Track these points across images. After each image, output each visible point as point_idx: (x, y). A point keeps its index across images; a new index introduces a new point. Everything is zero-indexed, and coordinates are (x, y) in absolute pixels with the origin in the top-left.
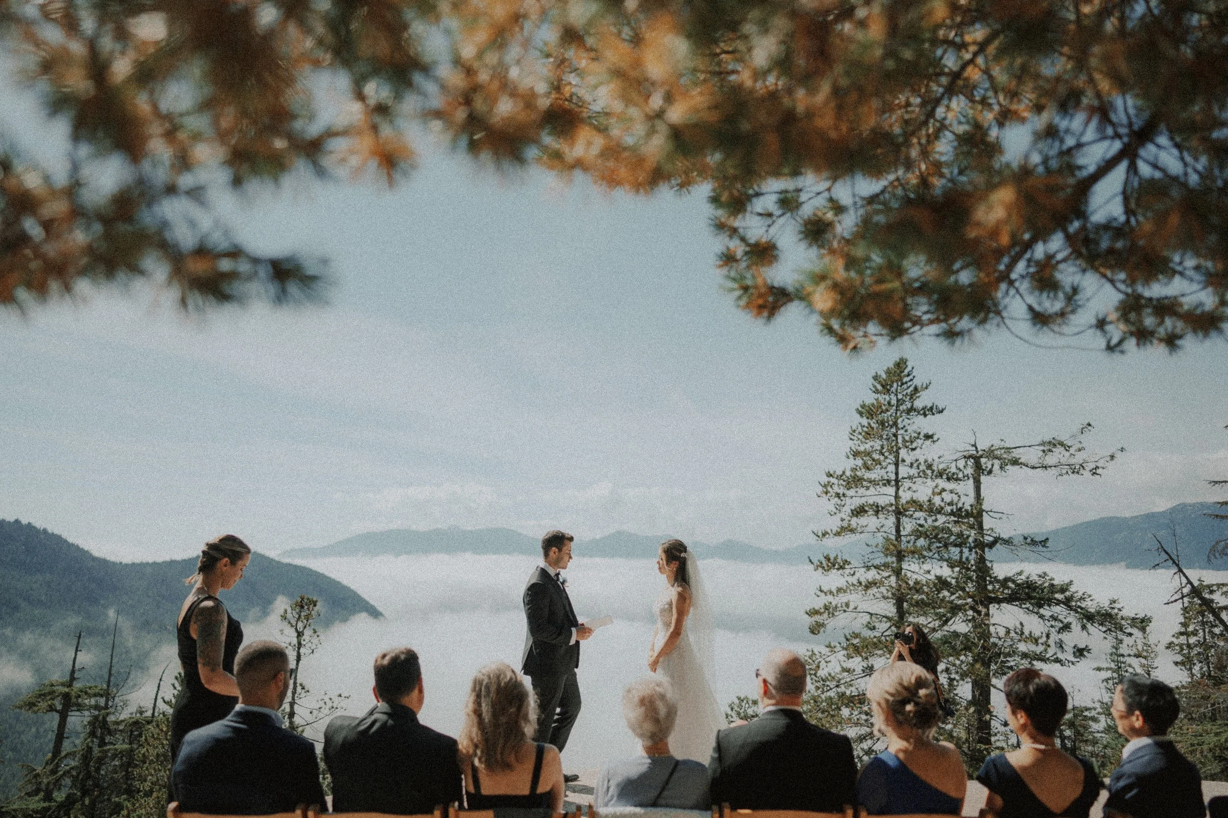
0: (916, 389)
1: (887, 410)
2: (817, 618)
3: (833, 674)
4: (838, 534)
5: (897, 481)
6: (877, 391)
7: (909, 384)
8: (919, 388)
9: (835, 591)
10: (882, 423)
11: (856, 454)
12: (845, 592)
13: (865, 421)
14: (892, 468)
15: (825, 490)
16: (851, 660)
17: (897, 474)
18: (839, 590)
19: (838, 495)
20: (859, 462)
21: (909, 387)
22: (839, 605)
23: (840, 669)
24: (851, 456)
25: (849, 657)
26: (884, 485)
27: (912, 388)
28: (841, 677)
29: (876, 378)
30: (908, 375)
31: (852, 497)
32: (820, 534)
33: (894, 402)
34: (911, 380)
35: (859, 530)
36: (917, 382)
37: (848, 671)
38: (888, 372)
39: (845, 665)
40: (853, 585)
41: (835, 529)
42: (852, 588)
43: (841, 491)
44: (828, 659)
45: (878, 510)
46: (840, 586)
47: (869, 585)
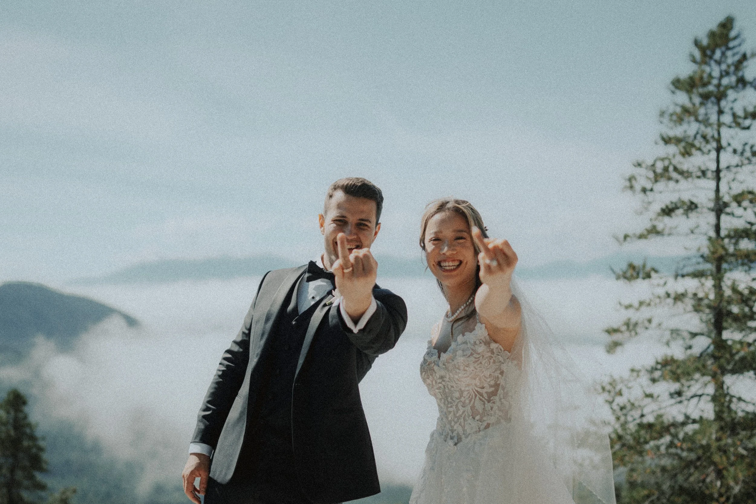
0: (744, 57)
1: (709, 83)
2: (617, 337)
3: (632, 401)
4: (641, 237)
5: (718, 171)
6: (694, 61)
7: (735, 50)
8: (748, 55)
9: (636, 304)
10: (705, 97)
11: (667, 141)
12: (649, 305)
13: (682, 98)
14: (714, 154)
15: (628, 184)
16: (657, 384)
17: (718, 162)
18: (641, 303)
19: (644, 190)
20: (672, 149)
21: (734, 55)
22: (640, 321)
23: (644, 395)
24: (662, 143)
25: (654, 381)
26: (699, 177)
27: (737, 58)
28: (643, 404)
29: (697, 43)
30: (735, 38)
31: (661, 192)
32: (621, 237)
33: (716, 73)
34: (740, 45)
35: (667, 231)
36: (747, 48)
37: (650, 396)
38: (712, 35)
39: (648, 391)
40: (659, 297)
41: (639, 232)
42: (658, 301)
43: (648, 186)
44: (630, 385)
45: (692, 207)
46: (643, 298)
47: (679, 297)
